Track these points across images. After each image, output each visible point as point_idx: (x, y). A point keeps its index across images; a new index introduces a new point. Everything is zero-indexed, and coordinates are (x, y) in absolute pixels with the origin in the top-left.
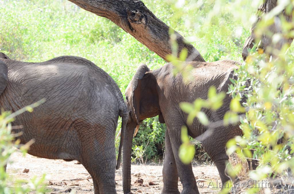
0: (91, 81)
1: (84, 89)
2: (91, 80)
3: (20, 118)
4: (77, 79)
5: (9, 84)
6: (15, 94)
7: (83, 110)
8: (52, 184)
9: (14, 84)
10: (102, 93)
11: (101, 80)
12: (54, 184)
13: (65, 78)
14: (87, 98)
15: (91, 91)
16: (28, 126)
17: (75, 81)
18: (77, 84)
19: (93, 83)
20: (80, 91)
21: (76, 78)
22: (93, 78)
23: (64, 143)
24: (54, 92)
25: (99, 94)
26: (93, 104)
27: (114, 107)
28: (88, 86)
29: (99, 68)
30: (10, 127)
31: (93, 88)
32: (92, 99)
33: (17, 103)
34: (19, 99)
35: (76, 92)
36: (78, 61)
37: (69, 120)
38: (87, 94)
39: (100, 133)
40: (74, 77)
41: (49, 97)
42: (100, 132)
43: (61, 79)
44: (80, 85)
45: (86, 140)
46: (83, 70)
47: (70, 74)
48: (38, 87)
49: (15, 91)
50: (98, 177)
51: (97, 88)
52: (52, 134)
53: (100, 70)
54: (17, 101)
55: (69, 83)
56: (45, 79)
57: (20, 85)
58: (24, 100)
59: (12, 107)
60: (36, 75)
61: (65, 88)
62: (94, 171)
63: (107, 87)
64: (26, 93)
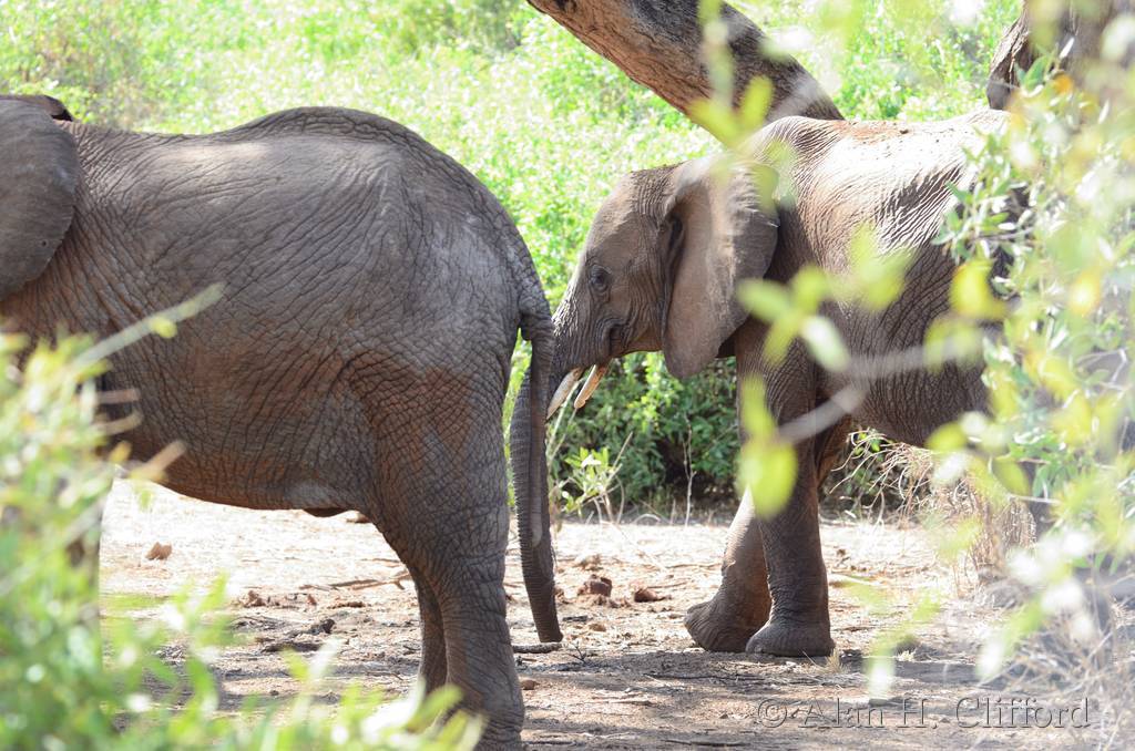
0: (412, 205)
1: (388, 234)
2: (413, 200)
3: (142, 353)
4: (361, 196)
5: (97, 221)
6: (119, 262)
7: (387, 316)
8: (260, 604)
9: (114, 221)
10: (455, 250)
11: (449, 199)
12: (269, 601)
13: (313, 194)
14: (402, 270)
15: (415, 243)
16: (171, 382)
17: (352, 208)
18: (362, 218)
19: (421, 211)
20: (372, 242)
21: (358, 194)
22: (421, 191)
23: (312, 446)
24: (274, 251)
25: (445, 253)
26: (425, 291)
27: (500, 304)
28: (403, 225)
29: (439, 155)
30: (90, 398)
31: (422, 229)
32: (418, 274)
33: (127, 297)
34: (136, 278)
35: (358, 247)
36: (358, 128)
37: (332, 358)
38: (398, 254)
39: (450, 406)
40: (349, 189)
41: (253, 269)
42: (449, 402)
43: (301, 198)
44: (374, 219)
45: (395, 431)
46: (382, 163)
47: (333, 180)
48: (210, 229)
49: (121, 248)
50: (439, 573)
51: (436, 231)
52: (266, 410)
53: (444, 160)
54: (127, 287)
55: (331, 215)
56: (238, 200)
57: (140, 223)
58: (156, 284)
59: (109, 313)
60: (200, 186)
61: (317, 232)
62: (424, 553)
63: (473, 227)
64: (164, 254)
